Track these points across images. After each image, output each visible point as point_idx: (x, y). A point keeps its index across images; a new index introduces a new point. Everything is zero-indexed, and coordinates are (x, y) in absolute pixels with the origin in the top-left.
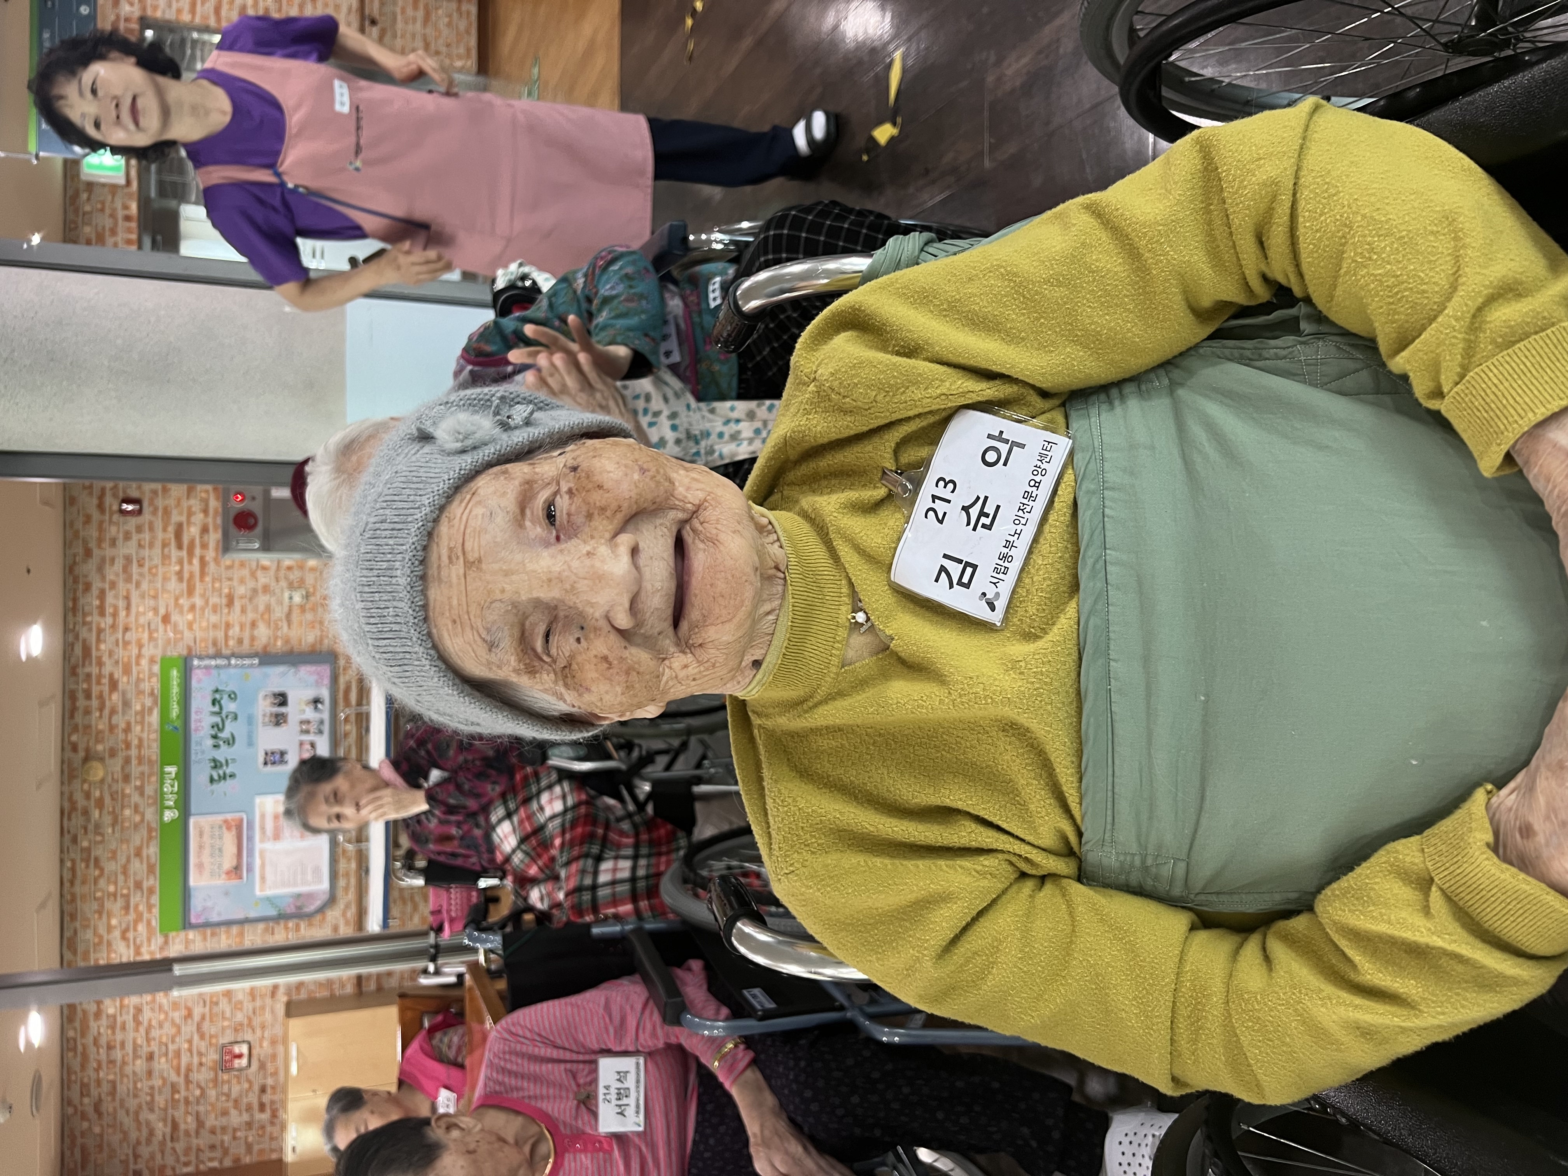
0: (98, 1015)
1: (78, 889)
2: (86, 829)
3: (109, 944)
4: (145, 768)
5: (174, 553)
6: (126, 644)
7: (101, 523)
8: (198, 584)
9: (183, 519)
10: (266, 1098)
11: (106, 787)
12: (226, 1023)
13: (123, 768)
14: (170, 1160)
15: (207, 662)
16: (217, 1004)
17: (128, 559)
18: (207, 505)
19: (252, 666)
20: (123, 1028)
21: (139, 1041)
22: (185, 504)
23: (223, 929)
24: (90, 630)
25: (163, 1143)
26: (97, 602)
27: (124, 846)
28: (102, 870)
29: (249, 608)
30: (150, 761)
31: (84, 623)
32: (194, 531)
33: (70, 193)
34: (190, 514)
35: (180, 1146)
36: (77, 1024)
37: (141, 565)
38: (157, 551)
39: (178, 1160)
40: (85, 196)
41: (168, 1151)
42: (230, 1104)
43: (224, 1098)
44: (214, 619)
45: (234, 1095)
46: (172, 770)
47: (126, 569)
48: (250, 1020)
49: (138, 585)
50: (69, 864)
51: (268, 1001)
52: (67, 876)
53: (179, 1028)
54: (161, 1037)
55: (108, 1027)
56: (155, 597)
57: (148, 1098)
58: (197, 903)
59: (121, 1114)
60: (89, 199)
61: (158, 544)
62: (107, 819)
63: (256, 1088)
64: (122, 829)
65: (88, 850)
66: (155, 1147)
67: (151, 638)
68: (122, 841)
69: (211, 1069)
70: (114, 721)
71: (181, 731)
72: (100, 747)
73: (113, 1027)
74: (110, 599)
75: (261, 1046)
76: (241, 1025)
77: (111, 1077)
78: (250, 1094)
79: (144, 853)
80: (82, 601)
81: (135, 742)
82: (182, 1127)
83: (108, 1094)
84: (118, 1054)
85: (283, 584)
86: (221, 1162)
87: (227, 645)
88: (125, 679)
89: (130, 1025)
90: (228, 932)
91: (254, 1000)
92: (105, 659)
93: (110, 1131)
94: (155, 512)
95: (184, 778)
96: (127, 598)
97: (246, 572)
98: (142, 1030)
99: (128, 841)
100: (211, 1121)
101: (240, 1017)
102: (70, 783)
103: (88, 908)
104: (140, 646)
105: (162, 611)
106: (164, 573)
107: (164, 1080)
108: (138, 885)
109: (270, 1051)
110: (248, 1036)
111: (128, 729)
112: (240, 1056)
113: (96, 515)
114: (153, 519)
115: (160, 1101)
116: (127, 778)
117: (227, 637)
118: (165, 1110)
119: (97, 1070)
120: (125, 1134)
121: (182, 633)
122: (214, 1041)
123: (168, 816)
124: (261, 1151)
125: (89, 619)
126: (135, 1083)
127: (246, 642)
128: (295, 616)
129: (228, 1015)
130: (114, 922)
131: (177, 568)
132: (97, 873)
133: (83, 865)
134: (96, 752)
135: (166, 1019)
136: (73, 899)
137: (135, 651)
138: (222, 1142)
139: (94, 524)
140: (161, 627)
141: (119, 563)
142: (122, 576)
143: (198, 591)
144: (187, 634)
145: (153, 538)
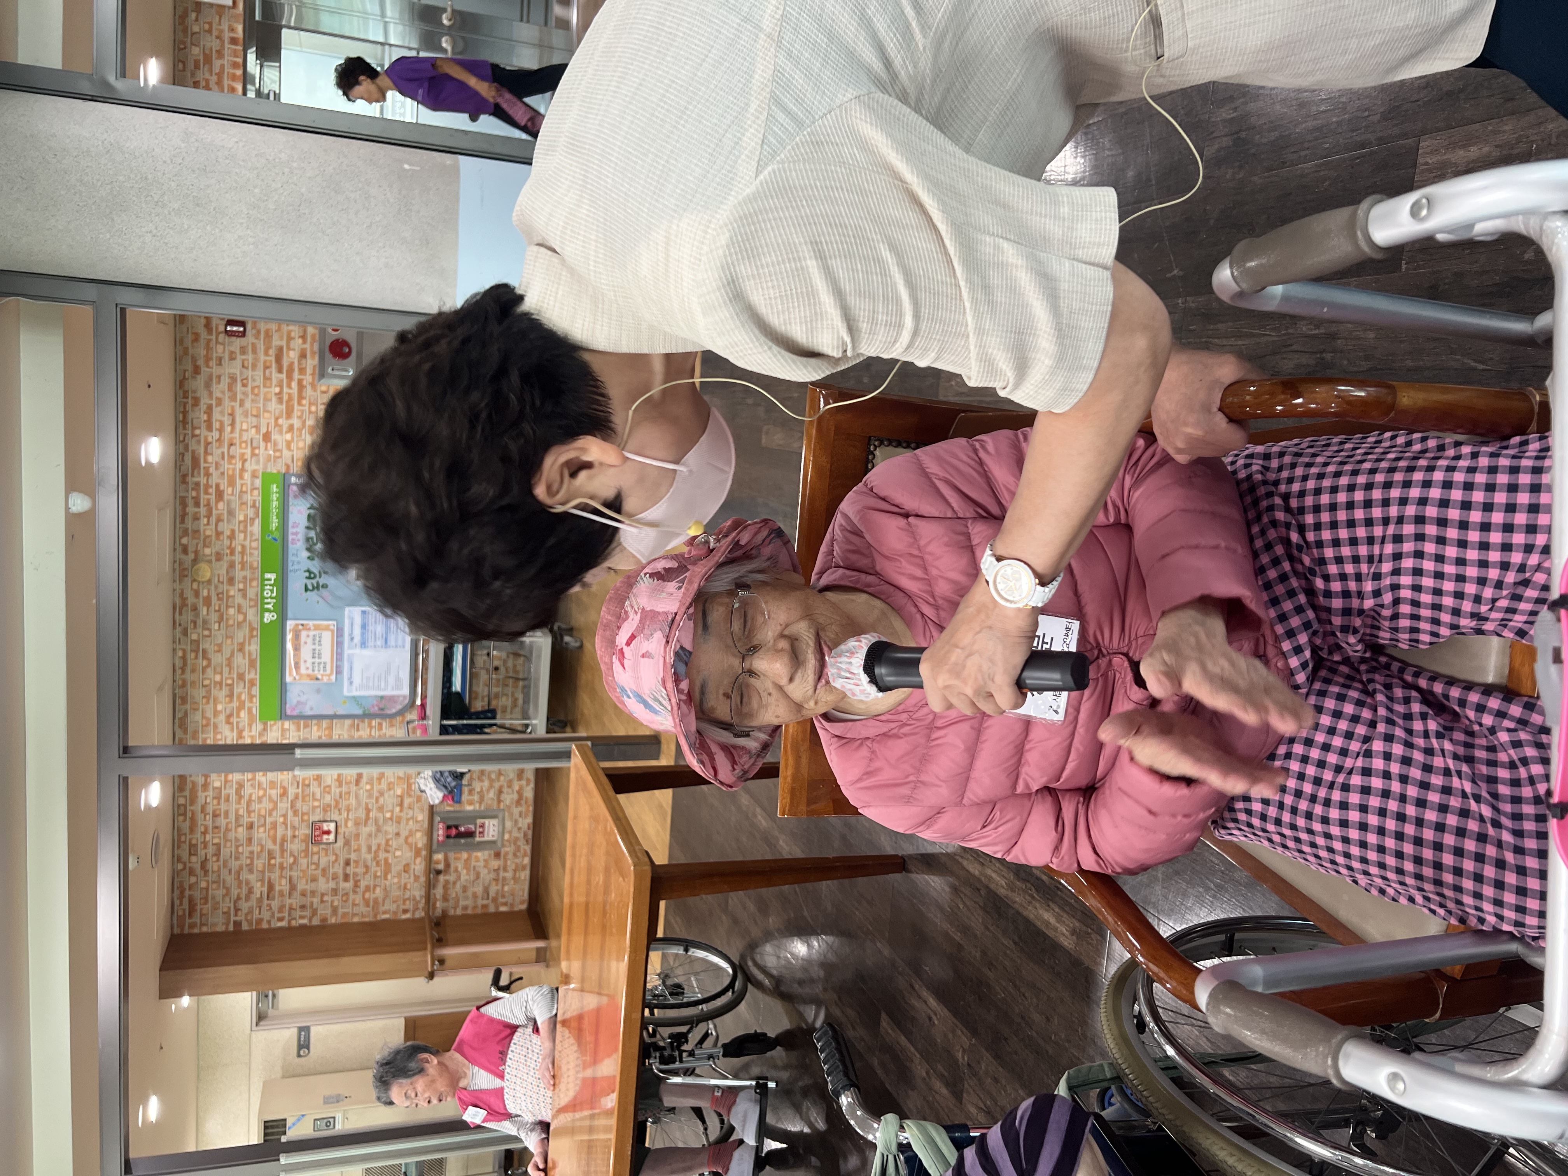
0: (205, 786)
1: (188, 676)
2: (195, 623)
3: (216, 726)
4: (248, 573)
5: (275, 376)
6: (231, 457)
7: (209, 341)
8: (296, 406)
9: (284, 343)
10: (350, 870)
11: (213, 587)
12: (316, 804)
13: (227, 572)
14: (266, 915)
16: (309, 785)
17: (233, 379)
18: (305, 333)
20: (227, 800)
21: (241, 812)
22: (285, 329)
23: (314, 722)
24: (199, 442)
25: (260, 900)
26: (205, 417)
27: (229, 641)
28: (209, 660)
30: (251, 567)
31: (194, 436)
32: (293, 355)
33: (179, 12)
34: (290, 339)
35: (275, 904)
36: (187, 793)
37: (244, 386)
38: (259, 373)
39: (273, 916)
40: (193, 15)
41: (265, 907)
42: (319, 872)
43: (313, 867)
45: (321, 866)
46: (272, 576)
47: (231, 387)
48: (337, 802)
49: (242, 404)
50: (180, 654)
51: (353, 788)
52: (179, 664)
53: (276, 804)
54: (259, 810)
55: (214, 798)
56: (257, 416)
57: (248, 862)
58: (293, 697)
59: (224, 873)
60: (197, 20)
61: (261, 366)
62: (214, 617)
63: (342, 861)
64: (227, 626)
65: (197, 642)
66: (253, 902)
67: (253, 454)
68: (227, 637)
69: (302, 841)
70: (220, 529)
71: (280, 541)
72: (207, 551)
73: (218, 798)
74: (216, 415)
75: (346, 826)
76: (329, 806)
77: (216, 841)
78: (336, 865)
79: (247, 648)
80: (191, 415)
81: (239, 548)
82: (277, 888)
83: (214, 855)
84: (222, 822)
86: (310, 920)
88: (230, 490)
89: (233, 798)
90: (318, 725)
91: (340, 786)
92: (212, 470)
93: (215, 886)
94: (257, 335)
95: (282, 584)
96: (232, 414)
98: (244, 802)
99: (232, 638)
100: (301, 886)
101: (328, 799)
102: (181, 582)
103: (198, 693)
104: (244, 461)
105: (263, 430)
106: (265, 394)
107: (262, 846)
108: (241, 677)
109: (355, 832)
110: (335, 817)
111: (232, 537)
112: (328, 832)
113: (204, 334)
114: (254, 341)
115: (259, 864)
116: (231, 581)
118: (263, 872)
119: (205, 833)
120: (228, 890)
121: (281, 451)
122: (306, 818)
123: (268, 617)
124: (345, 915)
125: (197, 432)
126: (237, 847)
129: (318, 796)
130: (220, 707)
131: (277, 390)
132: (205, 663)
133: (193, 655)
134: (204, 555)
135: (265, 795)
136: (184, 685)
137: (239, 466)
138: (312, 903)
139: (202, 343)
140: (262, 444)
141: (224, 382)
142: (227, 394)
143: (296, 412)
144: (286, 453)
145: (256, 360)
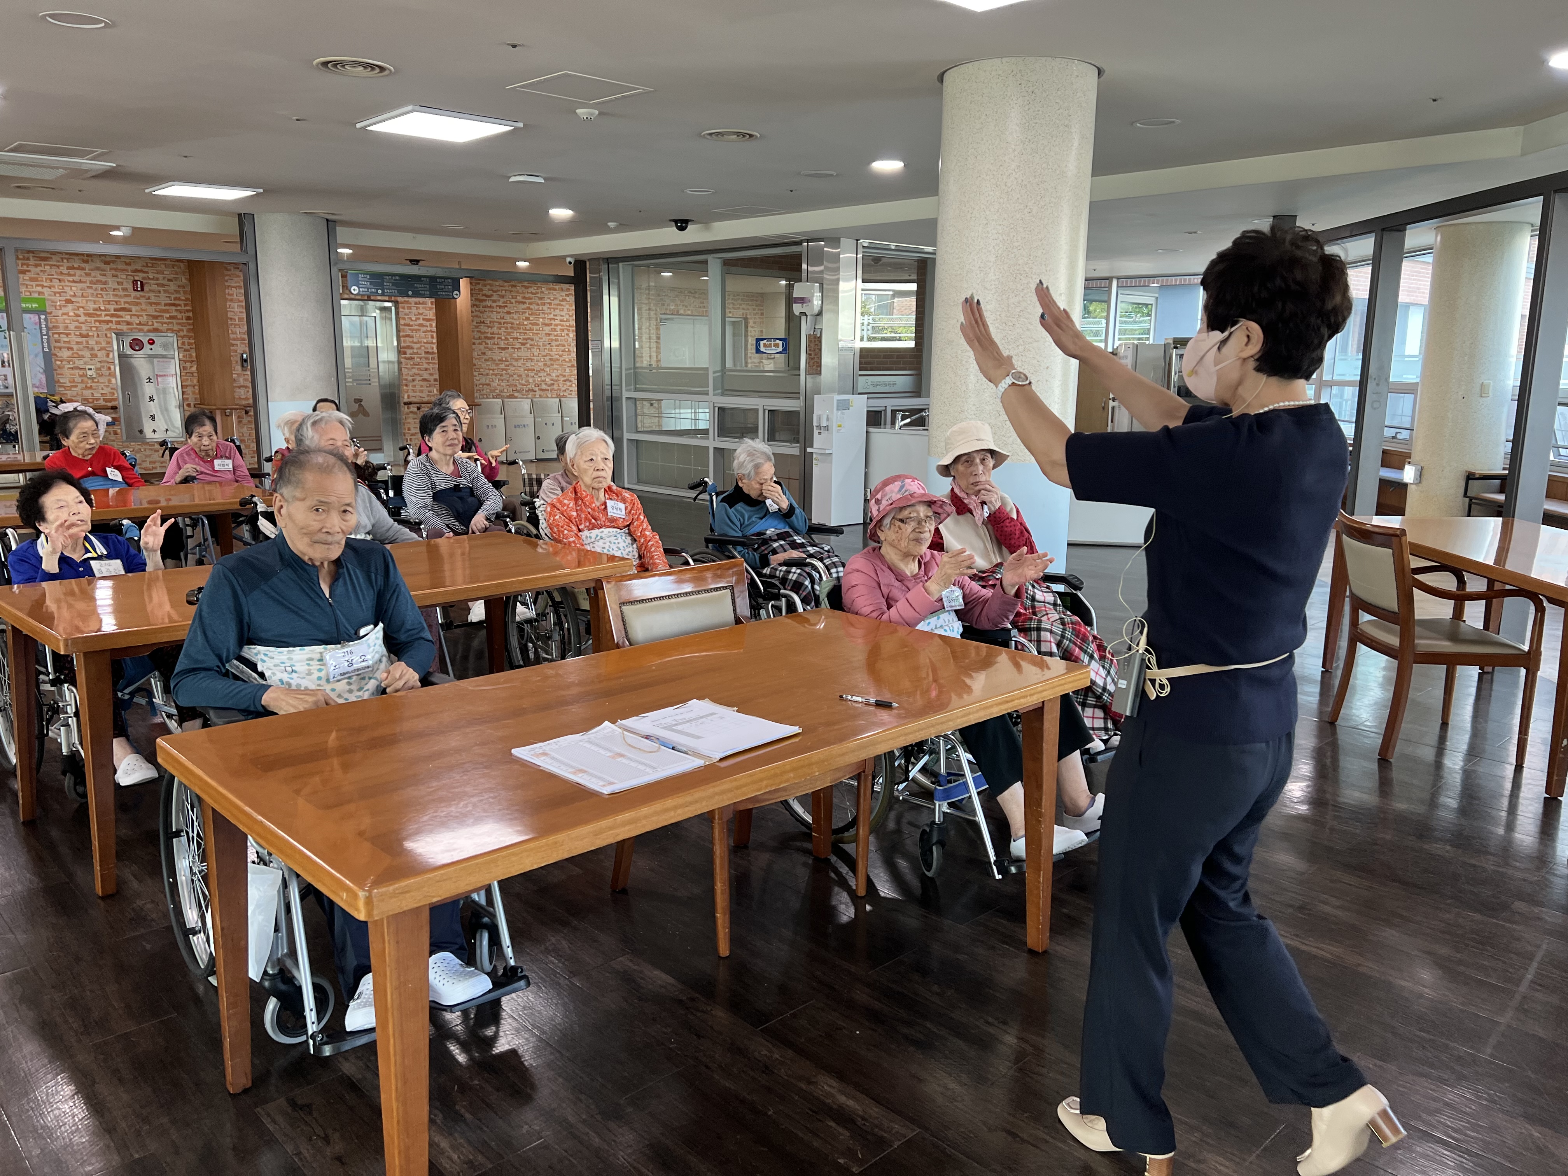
5: (112, 307)
6: (51, 280)
7: (127, 270)
8: (93, 319)
9: (134, 312)
15: (43, 322)
17: (105, 283)
18: (144, 325)
19: (43, 348)
22: (144, 313)
24: (58, 262)
29: (81, 346)
31: (62, 259)
34: (138, 316)
37: (102, 289)
38: (112, 298)
44: (72, 327)
49: (89, 287)
56: (82, 296)
61: (117, 299)
67: (55, 293)
74: (78, 272)
80: (76, 258)
85: (99, 365)
87: (53, 334)
88: (27, 278)
92: (39, 268)
94: (135, 298)
96: (80, 281)
97: (104, 345)
104: (50, 287)
105: (73, 299)
106: (98, 302)
114: (132, 297)
117: (59, 334)
121: (61, 309)
125: (65, 261)
127: (58, 344)
128: (77, 371)
131: (103, 308)
137: (45, 284)
139: (125, 267)
140: (64, 298)
141: (103, 279)
142: (94, 280)
143: (89, 319)
144: (61, 312)
145: (120, 297)
